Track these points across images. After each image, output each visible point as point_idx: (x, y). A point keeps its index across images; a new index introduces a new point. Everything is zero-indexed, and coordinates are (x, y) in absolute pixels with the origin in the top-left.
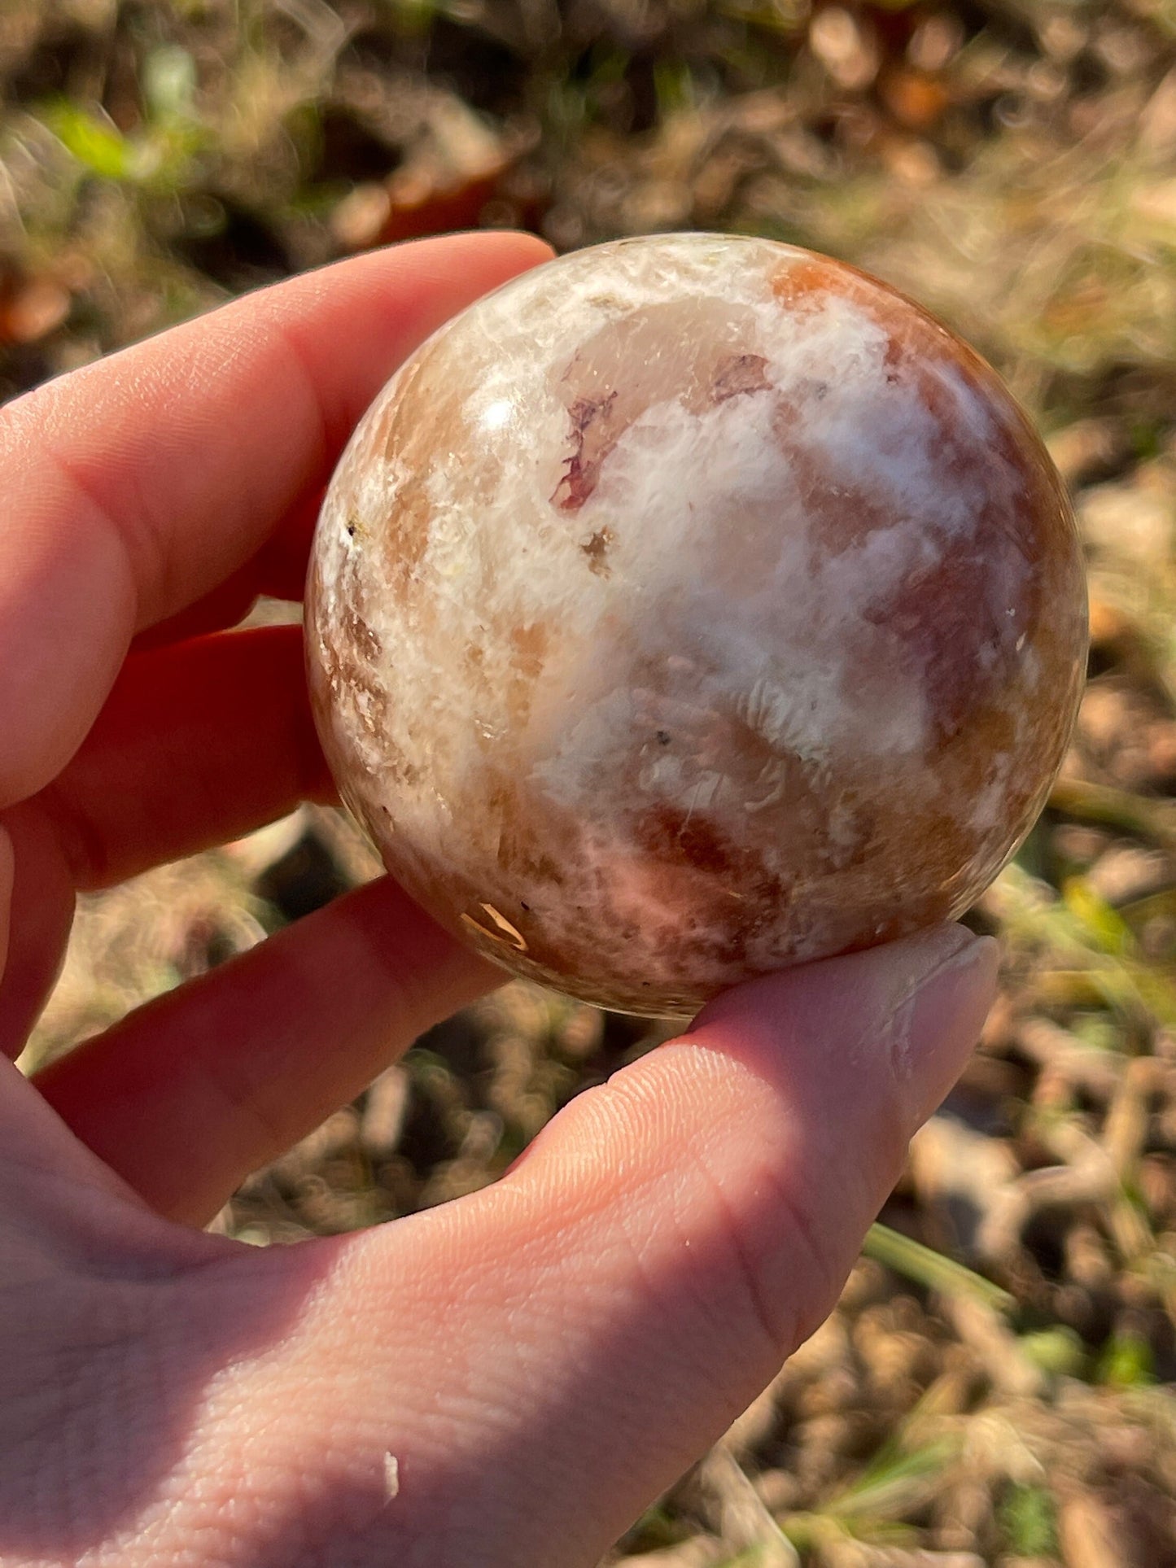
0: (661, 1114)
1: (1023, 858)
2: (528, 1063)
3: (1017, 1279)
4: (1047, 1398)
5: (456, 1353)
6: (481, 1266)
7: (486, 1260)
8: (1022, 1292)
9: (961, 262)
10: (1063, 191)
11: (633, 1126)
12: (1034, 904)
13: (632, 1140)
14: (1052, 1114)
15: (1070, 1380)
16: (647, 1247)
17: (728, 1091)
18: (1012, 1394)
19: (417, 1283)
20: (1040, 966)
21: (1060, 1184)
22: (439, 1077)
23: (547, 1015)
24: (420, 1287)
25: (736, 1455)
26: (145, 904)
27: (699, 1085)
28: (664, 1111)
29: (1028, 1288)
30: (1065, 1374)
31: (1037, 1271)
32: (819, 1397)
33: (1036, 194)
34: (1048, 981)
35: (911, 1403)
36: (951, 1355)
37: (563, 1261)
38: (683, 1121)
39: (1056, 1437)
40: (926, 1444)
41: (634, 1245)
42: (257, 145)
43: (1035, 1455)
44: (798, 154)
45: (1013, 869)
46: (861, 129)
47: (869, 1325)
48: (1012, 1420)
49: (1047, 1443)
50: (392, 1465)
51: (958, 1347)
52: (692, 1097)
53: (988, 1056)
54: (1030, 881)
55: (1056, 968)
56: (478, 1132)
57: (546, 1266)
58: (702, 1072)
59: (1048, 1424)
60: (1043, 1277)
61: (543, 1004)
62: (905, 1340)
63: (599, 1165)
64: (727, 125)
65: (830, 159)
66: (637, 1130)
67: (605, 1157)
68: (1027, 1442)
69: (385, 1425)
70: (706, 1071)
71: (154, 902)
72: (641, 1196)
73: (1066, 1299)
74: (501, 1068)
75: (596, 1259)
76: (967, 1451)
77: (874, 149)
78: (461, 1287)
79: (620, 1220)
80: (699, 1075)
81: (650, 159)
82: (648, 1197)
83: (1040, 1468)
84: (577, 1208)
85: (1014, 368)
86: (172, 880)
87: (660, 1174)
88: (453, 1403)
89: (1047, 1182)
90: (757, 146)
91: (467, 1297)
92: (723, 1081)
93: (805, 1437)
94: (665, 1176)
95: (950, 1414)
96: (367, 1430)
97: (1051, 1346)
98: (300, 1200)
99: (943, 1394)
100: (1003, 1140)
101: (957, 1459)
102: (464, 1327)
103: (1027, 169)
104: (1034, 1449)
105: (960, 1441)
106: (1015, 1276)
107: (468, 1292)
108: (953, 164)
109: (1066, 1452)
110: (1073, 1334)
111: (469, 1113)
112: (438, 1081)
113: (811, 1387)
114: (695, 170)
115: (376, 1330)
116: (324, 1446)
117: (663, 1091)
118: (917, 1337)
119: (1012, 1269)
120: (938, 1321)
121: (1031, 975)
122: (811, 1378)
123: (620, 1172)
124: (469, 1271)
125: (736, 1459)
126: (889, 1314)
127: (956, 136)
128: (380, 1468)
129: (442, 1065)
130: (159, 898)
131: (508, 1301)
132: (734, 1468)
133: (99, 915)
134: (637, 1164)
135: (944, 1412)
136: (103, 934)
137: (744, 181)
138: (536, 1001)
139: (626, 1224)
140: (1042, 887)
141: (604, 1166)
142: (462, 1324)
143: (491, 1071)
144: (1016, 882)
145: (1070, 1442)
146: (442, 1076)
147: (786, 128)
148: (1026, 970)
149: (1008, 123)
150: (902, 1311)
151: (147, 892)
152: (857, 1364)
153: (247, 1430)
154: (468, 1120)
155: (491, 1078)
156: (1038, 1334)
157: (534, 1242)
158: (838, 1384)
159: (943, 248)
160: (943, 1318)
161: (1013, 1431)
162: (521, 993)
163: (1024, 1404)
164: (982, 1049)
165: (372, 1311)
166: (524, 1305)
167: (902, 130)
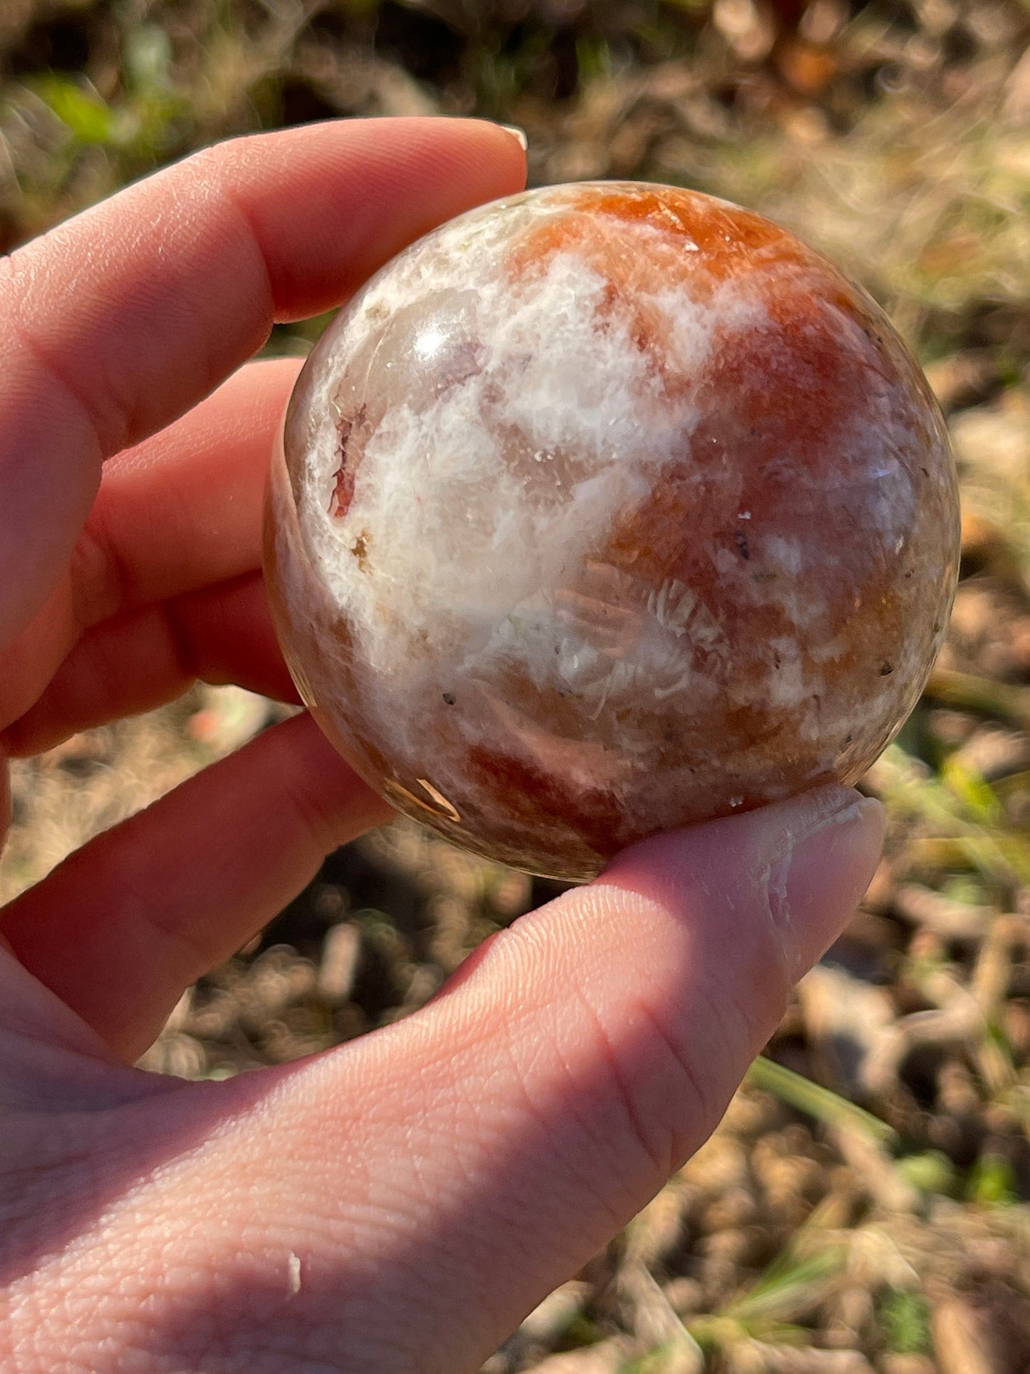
0: (549, 952)
1: (902, 740)
2: (465, 922)
3: (896, 1110)
4: (921, 1214)
5: (359, 1166)
6: (383, 1089)
7: (388, 1083)
8: (900, 1120)
9: (846, 213)
10: (937, 150)
11: (522, 962)
12: (910, 780)
13: (521, 974)
14: (926, 964)
15: (942, 1198)
16: (531, 1070)
17: (611, 931)
18: (891, 1211)
19: (326, 1104)
20: (916, 834)
21: (931, 1026)
22: (387, 934)
23: (481, 880)
24: (329, 1108)
25: (648, 1264)
26: (127, 783)
27: (585, 925)
28: (552, 949)
29: (905, 1117)
30: (937, 1193)
31: (911, 1101)
32: (722, 1214)
33: (913, 152)
34: (923, 848)
35: (801, 1220)
36: (838, 1176)
37: (457, 1084)
38: (568, 957)
39: (932, 1249)
40: (814, 1255)
41: (519, 1067)
42: (225, 112)
43: (909, 1262)
44: (702, 117)
45: (893, 749)
46: (760, 95)
47: (765, 1150)
48: (890, 1233)
49: (922, 1254)
50: (295, 1266)
51: (843, 1170)
52: (577, 937)
53: (871, 913)
54: (907, 760)
55: (930, 837)
56: (420, 980)
57: (441, 1088)
58: (588, 915)
59: (923, 1237)
60: (918, 1109)
61: (478, 869)
62: (796, 1163)
63: (491, 997)
64: (641, 91)
65: (732, 122)
66: (526, 966)
67: (496, 990)
68: (903, 1253)
69: (292, 1229)
70: (591, 913)
71: (134, 781)
72: (527, 1023)
73: (939, 1127)
74: (441, 926)
75: (486, 1081)
76: (851, 1260)
77: (771, 112)
78: (366, 1107)
79: (507, 1047)
80: (585, 917)
81: (572, 123)
82: (533, 1024)
83: (914, 1273)
84: (469, 1035)
85: (894, 307)
86: (151, 762)
87: (544, 1004)
88: (354, 1210)
89: (923, 1024)
90: (667, 111)
91: (371, 1116)
92: (606, 921)
93: (709, 1248)
94: (548, 1006)
95: (837, 1228)
96: (272, 1233)
97: (925, 1168)
98: (265, 1042)
99: (830, 1211)
100: (884, 988)
101: (842, 1268)
102: (368, 1141)
103: (905, 130)
104: (910, 1258)
105: (845, 1251)
106: (892, 1106)
107: (371, 1113)
108: (839, 126)
109: (939, 1261)
110: (943, 1157)
111: (413, 965)
112: (386, 937)
113: (714, 1205)
114: (611, 132)
115: (289, 1146)
116: (235, 1248)
117: (552, 932)
118: (807, 1160)
119: (891, 1101)
120: (825, 1146)
121: (908, 841)
122: (712, 1197)
123: (509, 1003)
124: (373, 1093)
125: (649, 1269)
126: (782, 1140)
127: (841, 101)
128: (285, 1268)
129: (388, 923)
130: (140, 778)
131: (407, 1118)
132: (647, 1277)
133: (86, 793)
134: (524, 996)
135: (830, 1227)
136: (90, 810)
137: (654, 143)
138: (472, 867)
139: (514, 1050)
140: (918, 764)
141: (494, 997)
142: (365, 1140)
143: (431, 928)
144: (895, 761)
145: (941, 1252)
146: (388, 932)
147: (693, 96)
148: (904, 837)
149: (889, 90)
150: (794, 1137)
151: (128, 771)
152: (754, 1184)
153: (167, 1234)
154: (413, 971)
155: (433, 935)
156: (913, 1157)
157: (431, 1067)
158: (737, 1203)
159: (830, 198)
160: (830, 1144)
161: (891, 1243)
162: (458, 860)
163: (902, 1219)
164: (867, 907)
165: (286, 1129)
166: (421, 1123)
167: (795, 97)
